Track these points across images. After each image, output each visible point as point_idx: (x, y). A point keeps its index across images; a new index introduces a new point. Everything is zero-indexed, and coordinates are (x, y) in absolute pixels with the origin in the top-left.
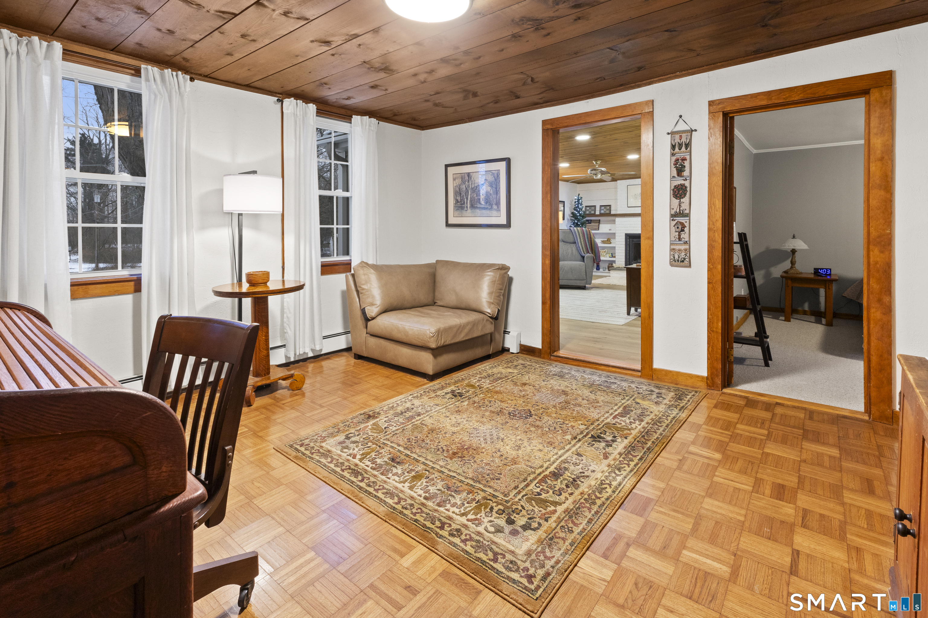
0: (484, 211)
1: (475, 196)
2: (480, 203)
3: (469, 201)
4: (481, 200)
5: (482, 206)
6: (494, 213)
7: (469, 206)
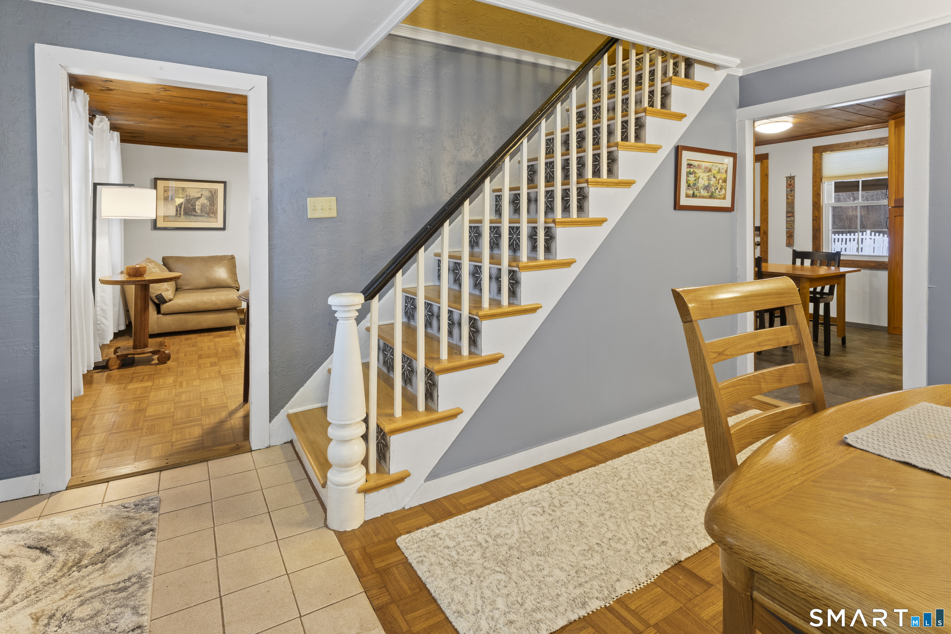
0: (199, 218)
1: (190, 206)
2: (196, 212)
3: (182, 210)
4: (197, 209)
5: (198, 214)
6: (213, 220)
7: (182, 213)
